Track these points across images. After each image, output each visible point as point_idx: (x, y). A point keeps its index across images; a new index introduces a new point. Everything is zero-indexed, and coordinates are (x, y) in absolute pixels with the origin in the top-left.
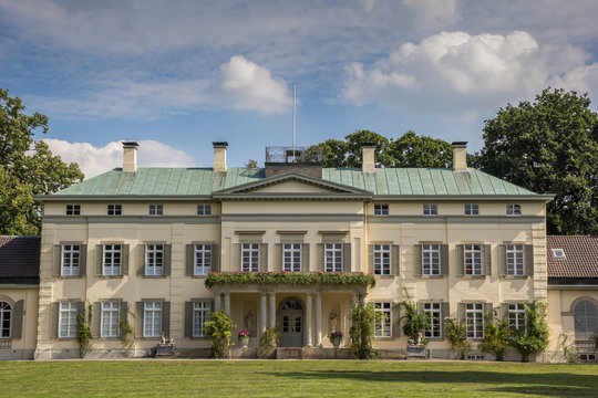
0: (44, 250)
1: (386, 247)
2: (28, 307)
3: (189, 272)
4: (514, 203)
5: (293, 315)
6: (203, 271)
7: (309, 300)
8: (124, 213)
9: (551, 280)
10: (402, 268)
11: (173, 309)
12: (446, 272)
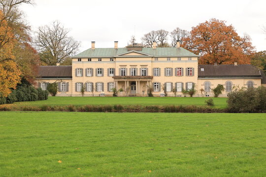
0: (73, 70)
1: (157, 69)
2: (69, 84)
3: (108, 75)
4: (190, 57)
5: (134, 86)
6: (112, 75)
7: (137, 82)
8: (92, 61)
9: (199, 77)
10: (161, 74)
11: (104, 84)
12: (172, 75)
